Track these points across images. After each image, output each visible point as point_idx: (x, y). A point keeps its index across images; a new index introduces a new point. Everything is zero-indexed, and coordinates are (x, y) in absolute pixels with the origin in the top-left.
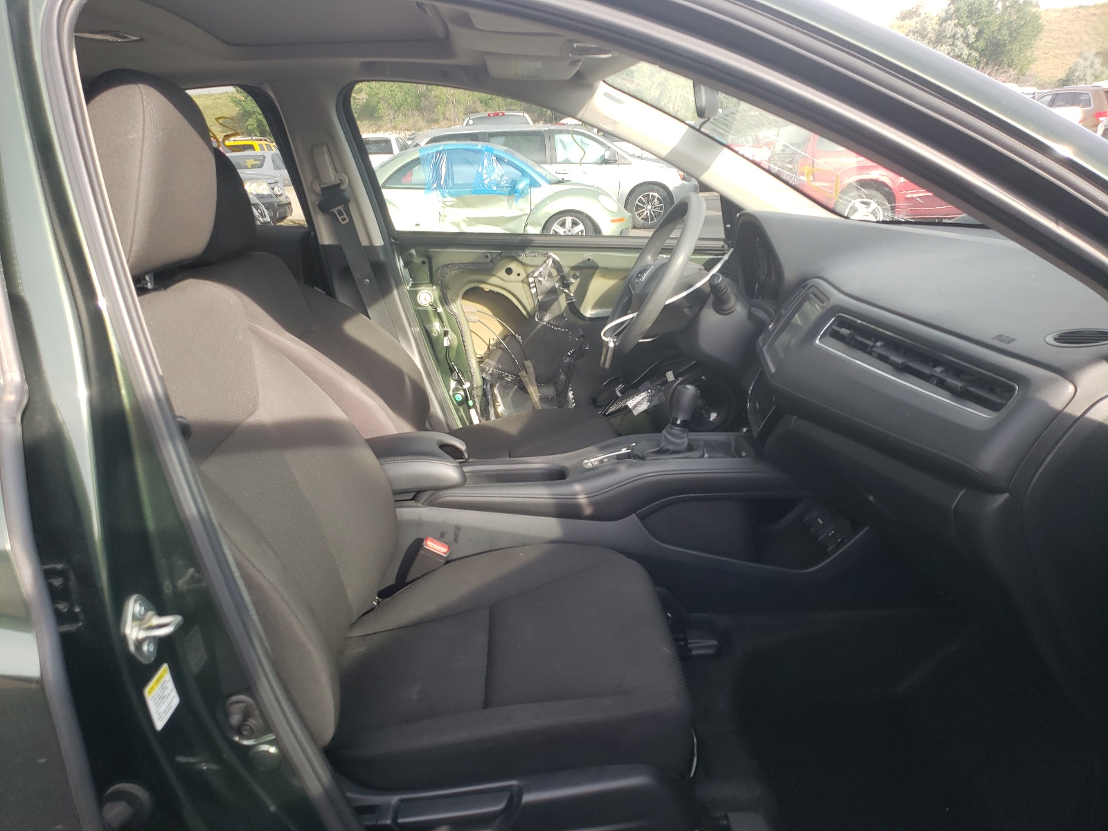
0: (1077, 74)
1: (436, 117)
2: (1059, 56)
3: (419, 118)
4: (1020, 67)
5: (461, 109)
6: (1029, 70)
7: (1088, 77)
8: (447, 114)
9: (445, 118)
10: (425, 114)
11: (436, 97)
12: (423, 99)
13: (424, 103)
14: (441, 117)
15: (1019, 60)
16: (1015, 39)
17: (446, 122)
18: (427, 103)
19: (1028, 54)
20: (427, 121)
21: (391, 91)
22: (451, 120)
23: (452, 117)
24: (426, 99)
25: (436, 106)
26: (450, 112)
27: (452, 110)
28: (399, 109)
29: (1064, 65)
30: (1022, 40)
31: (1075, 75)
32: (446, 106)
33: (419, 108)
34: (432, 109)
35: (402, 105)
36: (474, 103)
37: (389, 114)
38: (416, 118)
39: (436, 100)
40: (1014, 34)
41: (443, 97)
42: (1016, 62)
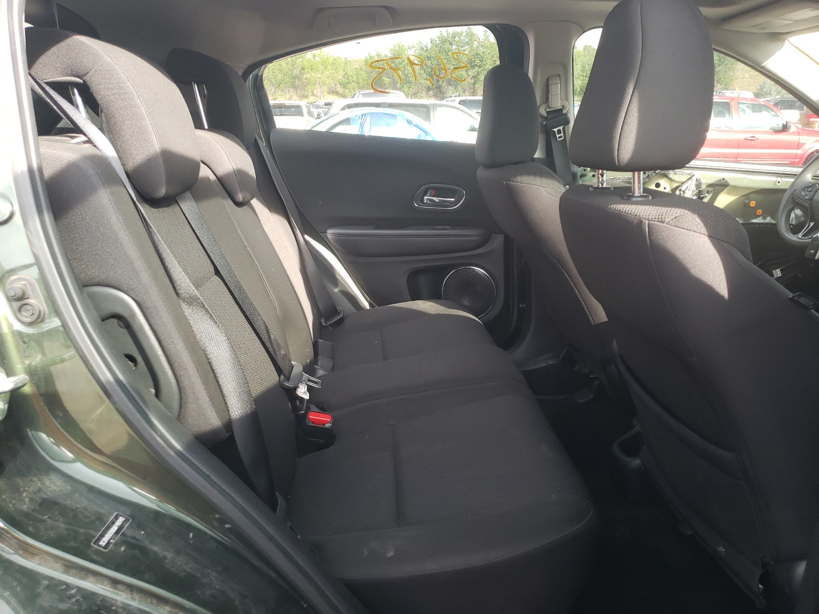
0: (765, 90)
1: (306, 94)
2: (753, 77)
3: (293, 94)
4: (725, 83)
5: (326, 89)
6: (731, 86)
7: (773, 92)
8: (315, 92)
9: (313, 95)
10: (298, 90)
11: (306, 79)
12: (297, 80)
13: (297, 83)
14: (310, 94)
15: (725, 78)
16: (723, 63)
17: (314, 97)
18: (300, 83)
19: (731, 74)
20: (300, 97)
21: (273, 72)
22: (318, 97)
23: (318, 94)
24: (299, 80)
25: (306, 86)
26: (317, 91)
27: (319, 89)
28: (279, 86)
29: (756, 83)
30: (727, 64)
31: (763, 91)
32: (314, 86)
33: (295, 87)
34: (303, 87)
35: (281, 83)
36: (335, 85)
37: (271, 89)
38: (291, 93)
39: (307, 81)
40: (722, 60)
41: (313, 79)
42: (722, 79)
